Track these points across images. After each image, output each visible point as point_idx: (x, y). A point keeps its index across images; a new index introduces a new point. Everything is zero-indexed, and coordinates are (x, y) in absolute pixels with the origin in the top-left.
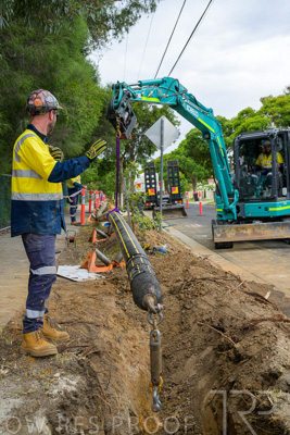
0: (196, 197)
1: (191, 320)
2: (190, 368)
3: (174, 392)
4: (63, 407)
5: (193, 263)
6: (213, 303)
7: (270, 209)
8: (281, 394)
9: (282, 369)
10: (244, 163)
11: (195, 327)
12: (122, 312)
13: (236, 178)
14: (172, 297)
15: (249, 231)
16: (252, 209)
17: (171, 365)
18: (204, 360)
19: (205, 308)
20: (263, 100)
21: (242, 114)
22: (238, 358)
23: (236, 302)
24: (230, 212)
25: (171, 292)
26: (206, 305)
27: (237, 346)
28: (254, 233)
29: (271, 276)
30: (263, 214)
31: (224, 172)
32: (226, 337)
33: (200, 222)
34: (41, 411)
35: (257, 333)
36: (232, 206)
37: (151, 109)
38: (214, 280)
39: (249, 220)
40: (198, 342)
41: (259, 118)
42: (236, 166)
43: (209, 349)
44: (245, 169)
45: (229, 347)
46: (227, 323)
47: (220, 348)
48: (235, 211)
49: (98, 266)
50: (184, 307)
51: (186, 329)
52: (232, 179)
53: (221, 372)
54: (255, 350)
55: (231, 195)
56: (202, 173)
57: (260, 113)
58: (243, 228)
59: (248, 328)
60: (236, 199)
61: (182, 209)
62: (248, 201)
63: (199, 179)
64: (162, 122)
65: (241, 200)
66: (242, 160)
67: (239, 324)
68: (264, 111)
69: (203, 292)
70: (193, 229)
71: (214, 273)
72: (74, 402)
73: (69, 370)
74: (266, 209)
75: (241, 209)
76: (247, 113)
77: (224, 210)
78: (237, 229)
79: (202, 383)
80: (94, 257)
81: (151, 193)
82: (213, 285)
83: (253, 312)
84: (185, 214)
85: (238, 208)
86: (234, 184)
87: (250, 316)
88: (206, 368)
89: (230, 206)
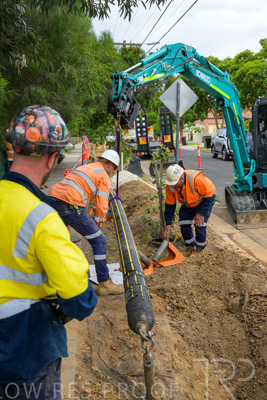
0: (183, 142)
10: (265, 129)
13: (255, 146)
14: (231, 317)
20: (262, 42)
21: (239, 57)
24: (246, 183)
31: (240, 142)
41: (258, 63)
48: (250, 182)
52: (248, 149)
55: (246, 165)
57: (259, 56)
60: (252, 170)
64: (178, 85)
65: (258, 170)
75: (258, 180)
76: (245, 56)
78: (261, 214)
81: (142, 142)
85: (254, 178)
86: (251, 153)
89: (246, 177)
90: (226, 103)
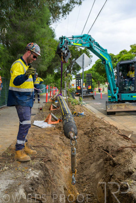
0: (99, 90)
1: (94, 147)
2: (92, 169)
3: (84, 179)
4: (32, 184)
5: (96, 121)
6: (104, 139)
7: (134, 97)
8: (133, 181)
9: (134, 170)
10: (122, 75)
11: (95, 150)
12: (62, 142)
13: (118, 82)
14: (85, 136)
15: (123, 107)
16: (125, 96)
17: (84, 167)
18: (99, 165)
19: (100, 141)
20: (131, 46)
21: (121, 52)
22: (114, 165)
23: (115, 139)
24: (114, 97)
25: (85, 134)
26: (101, 140)
27: (114, 159)
28: (126, 108)
29: (132, 127)
30: (130, 99)
31: (112, 79)
32: (109, 155)
33: (100, 102)
34: (22, 186)
35: (123, 153)
36: (116, 95)
37: (79, 50)
38: (105, 129)
39: (124, 102)
40: (97, 157)
41: (129, 54)
42: (117, 76)
43: (102, 160)
44: (122, 78)
45: (111, 159)
46: (110, 149)
47: (106, 160)
48: (117, 97)
49: (52, 121)
50: (91, 141)
51: (91, 151)
52: (115, 83)
53: (107, 171)
54: (122, 161)
55: (115, 90)
56: (103, 79)
57: (130, 52)
58: (120, 105)
59: (119, 151)
60: (117, 92)
61: (92, 96)
62: (123, 93)
63: (101, 82)
64: (83, 56)
65: (119, 92)
66: (120, 74)
67: (115, 149)
68: (132, 51)
69: (100, 134)
70: (97, 105)
71: (105, 125)
72: (37, 182)
73: (36, 168)
74: (132, 97)
75: (120, 97)
76: (124, 52)
77: (112, 97)
78: (117, 106)
79: (98, 176)
80: (50, 117)
81: (79, 88)
82: (104, 131)
83: (122, 143)
84: (94, 98)
85: (118, 96)
86: (117, 85)
87: (121, 145)
88: (100, 169)
89: (115, 95)
90: (107, 62)
